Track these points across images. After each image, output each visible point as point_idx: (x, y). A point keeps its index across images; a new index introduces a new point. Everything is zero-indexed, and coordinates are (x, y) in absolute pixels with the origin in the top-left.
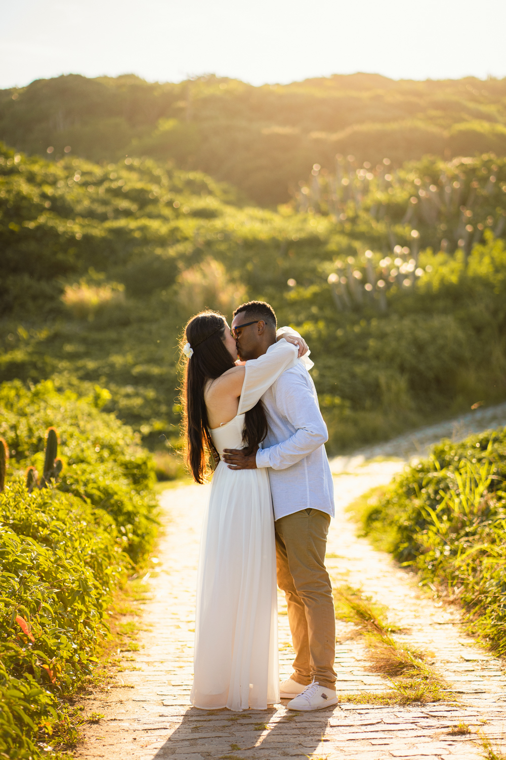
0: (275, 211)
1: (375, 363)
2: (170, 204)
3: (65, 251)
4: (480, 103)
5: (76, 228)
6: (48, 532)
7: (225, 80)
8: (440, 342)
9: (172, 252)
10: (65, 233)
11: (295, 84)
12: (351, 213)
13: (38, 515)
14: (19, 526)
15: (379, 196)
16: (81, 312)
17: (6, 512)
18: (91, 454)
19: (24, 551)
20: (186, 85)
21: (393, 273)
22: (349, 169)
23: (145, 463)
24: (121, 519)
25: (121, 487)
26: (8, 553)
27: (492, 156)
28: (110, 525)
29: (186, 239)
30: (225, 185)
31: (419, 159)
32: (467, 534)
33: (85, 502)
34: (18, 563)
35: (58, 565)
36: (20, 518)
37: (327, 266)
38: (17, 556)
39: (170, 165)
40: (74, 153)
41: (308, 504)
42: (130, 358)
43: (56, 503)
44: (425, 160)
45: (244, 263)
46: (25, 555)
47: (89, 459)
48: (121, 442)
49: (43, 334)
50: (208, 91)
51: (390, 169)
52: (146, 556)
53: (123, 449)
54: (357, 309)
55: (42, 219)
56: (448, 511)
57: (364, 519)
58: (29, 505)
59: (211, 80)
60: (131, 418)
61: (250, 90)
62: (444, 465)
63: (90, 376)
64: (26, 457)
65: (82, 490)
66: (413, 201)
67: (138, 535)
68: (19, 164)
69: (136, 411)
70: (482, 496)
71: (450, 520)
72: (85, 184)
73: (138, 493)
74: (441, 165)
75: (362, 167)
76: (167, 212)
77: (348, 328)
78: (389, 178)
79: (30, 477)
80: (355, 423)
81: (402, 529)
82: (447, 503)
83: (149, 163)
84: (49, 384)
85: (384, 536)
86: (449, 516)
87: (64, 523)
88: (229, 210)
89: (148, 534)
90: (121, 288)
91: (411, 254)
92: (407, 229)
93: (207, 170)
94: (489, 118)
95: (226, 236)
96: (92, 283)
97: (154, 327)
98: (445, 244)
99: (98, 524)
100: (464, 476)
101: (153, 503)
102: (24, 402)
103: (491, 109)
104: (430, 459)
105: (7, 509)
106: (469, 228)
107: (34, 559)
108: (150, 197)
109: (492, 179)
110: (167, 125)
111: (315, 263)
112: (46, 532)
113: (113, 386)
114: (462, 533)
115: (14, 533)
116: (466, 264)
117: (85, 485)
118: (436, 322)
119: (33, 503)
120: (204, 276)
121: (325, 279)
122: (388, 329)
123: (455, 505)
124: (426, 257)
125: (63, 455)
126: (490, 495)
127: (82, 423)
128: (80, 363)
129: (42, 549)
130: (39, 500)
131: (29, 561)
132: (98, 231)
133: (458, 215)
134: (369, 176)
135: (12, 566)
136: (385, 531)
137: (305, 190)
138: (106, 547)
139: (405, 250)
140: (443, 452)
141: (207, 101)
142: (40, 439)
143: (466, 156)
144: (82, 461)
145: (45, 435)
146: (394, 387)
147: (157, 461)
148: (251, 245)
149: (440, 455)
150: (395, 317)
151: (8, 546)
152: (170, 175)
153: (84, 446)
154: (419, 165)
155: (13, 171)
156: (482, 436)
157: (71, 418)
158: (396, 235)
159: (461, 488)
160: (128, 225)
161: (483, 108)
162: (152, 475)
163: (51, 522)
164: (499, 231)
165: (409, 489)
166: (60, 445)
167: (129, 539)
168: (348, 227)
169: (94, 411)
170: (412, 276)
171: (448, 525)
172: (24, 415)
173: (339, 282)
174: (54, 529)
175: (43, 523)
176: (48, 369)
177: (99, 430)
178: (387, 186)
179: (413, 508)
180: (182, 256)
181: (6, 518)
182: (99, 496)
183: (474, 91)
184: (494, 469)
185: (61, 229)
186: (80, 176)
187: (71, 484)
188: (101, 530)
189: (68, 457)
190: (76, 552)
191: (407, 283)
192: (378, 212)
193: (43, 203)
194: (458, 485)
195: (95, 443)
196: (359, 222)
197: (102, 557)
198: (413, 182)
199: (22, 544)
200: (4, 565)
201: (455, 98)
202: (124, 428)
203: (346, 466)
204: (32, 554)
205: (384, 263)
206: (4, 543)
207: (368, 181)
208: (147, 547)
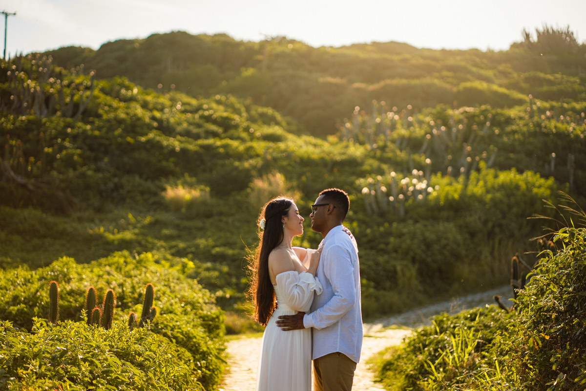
0: (325, 139)
1: (394, 255)
2: (247, 129)
3: (167, 160)
4: (482, 68)
5: (176, 143)
6: (143, 359)
7: (293, 41)
8: (443, 242)
9: (246, 165)
10: (168, 146)
11: (344, 47)
12: (381, 143)
13: (136, 346)
14: (121, 354)
15: (403, 132)
16: (177, 205)
17: (112, 342)
18: (178, 308)
19: (123, 372)
20: (264, 44)
21: (411, 189)
22: (381, 111)
23: (218, 317)
24: (197, 357)
25: (199, 333)
26: (112, 372)
27: (489, 107)
28: (190, 360)
29: (258, 156)
30: (289, 119)
31: (434, 107)
32: (457, 382)
33: (171, 341)
34: (119, 380)
35: (149, 383)
36: (122, 348)
37: (361, 181)
38: (118, 374)
39: (248, 101)
40: (177, 89)
41: (338, 348)
42: (211, 242)
43: (150, 339)
44: (439, 107)
45: (300, 176)
46: (124, 374)
47: (176, 311)
48: (201, 301)
49: (148, 220)
50: (279, 49)
51: (411, 113)
52: (215, 387)
53: (202, 306)
54: (382, 214)
55: (151, 135)
56: (444, 364)
57: (380, 369)
58: (130, 339)
59: (283, 40)
60: (210, 286)
61: (311, 49)
62: (443, 330)
63: (180, 253)
64: (129, 307)
65: (169, 333)
66: (428, 136)
67: (209, 370)
68: (137, 95)
69: (213, 281)
70: (470, 354)
71: (445, 371)
72: (184, 112)
73: (212, 339)
74: (450, 112)
75: (391, 111)
76: (244, 135)
77: (375, 228)
78: (410, 119)
79: (132, 319)
80: (377, 299)
81: (408, 376)
82: (443, 358)
83: (233, 99)
84: (149, 255)
85: (395, 382)
86: (444, 368)
87: (154, 353)
88: (290, 136)
89: (218, 369)
90: (208, 189)
91: (424, 176)
92: (423, 157)
93: (275, 107)
94: (487, 80)
95: (288, 155)
96: (186, 184)
97: (230, 220)
98: (450, 169)
99: (180, 358)
100: (457, 339)
101: (222, 347)
102: (130, 267)
103: (490, 73)
104: (432, 326)
105: (112, 340)
106: (469, 159)
107: (131, 378)
108: (233, 123)
109: (488, 124)
110: (249, 72)
111: (353, 178)
112: (141, 359)
113: (197, 261)
114: (455, 381)
115: (116, 358)
116: (466, 186)
117: (172, 330)
118: (441, 227)
119: (133, 338)
120: (270, 184)
121: (360, 191)
122: (405, 230)
123: (449, 360)
124: (436, 179)
125: (157, 306)
126: (476, 354)
127: (172, 285)
128: (174, 243)
129: (137, 371)
130: (137, 335)
131: (127, 379)
132: (192, 147)
133: (461, 148)
134: (397, 117)
135: (114, 382)
136: (396, 378)
137: (348, 125)
138: (186, 374)
139: (421, 173)
140: (442, 321)
141: (278, 56)
142: (140, 295)
143: (469, 106)
144: (171, 312)
145: (144, 291)
146: (408, 274)
147: (227, 319)
148: (306, 162)
149: (440, 323)
150: (410, 222)
151: (112, 367)
152: (248, 110)
153: (173, 301)
154: (434, 111)
155: (132, 99)
156: (471, 311)
157: (165, 280)
158: (414, 161)
159: (455, 348)
160: (214, 143)
161: (484, 72)
162: (223, 326)
163: (145, 352)
164: (491, 162)
165: (415, 348)
166: (155, 299)
167: (202, 372)
168: (379, 153)
169: (182, 277)
170: (425, 192)
171: (444, 375)
172: (130, 276)
173: (370, 194)
174: (147, 357)
175: (139, 352)
176: (150, 246)
177: (185, 291)
178: (410, 125)
179: (418, 361)
180: (254, 167)
181: (112, 347)
182: (183, 339)
183: (477, 60)
184: (480, 335)
185: (165, 143)
186: (182, 106)
187: (162, 328)
188: (182, 363)
189: (160, 308)
190: (163, 376)
191: (420, 197)
192: (401, 143)
193: (152, 123)
194: (452, 345)
195: (181, 301)
196: (387, 150)
197: (182, 381)
198: (429, 123)
199: (122, 366)
200: (107, 380)
201: (463, 64)
202: (204, 290)
203: (369, 330)
204: (130, 374)
205: (404, 181)
206: (109, 364)
207: (395, 120)
208: (216, 380)
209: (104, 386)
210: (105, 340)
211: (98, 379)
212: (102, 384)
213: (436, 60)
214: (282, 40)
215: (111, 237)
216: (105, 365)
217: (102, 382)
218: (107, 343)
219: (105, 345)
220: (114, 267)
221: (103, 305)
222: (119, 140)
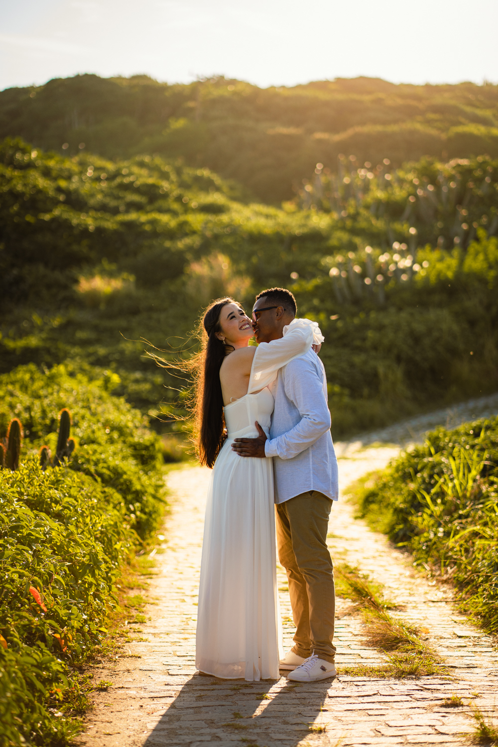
0: (279, 207)
1: (373, 353)
2: (179, 199)
3: (79, 242)
4: (477, 107)
5: (89, 221)
6: (61, 508)
7: (233, 82)
8: (436, 334)
9: (181, 244)
10: (78, 225)
11: (299, 87)
12: (352, 210)
13: (51, 491)
14: (33, 502)
15: (380, 194)
16: (93, 300)
17: (20, 488)
18: (102, 435)
19: (37, 525)
20: (196, 86)
21: (392, 267)
22: (351, 169)
23: (153, 445)
24: (129, 497)
25: (130, 467)
26: (23, 527)
27: (487, 158)
28: (120, 503)
29: (194, 232)
30: (232, 182)
31: (417, 160)
32: (460, 517)
33: (96, 480)
34: (32, 537)
35: (70, 539)
36: (34, 494)
37: (327, 260)
38: (31, 530)
39: (179, 162)
40: (87, 150)
41: (312, 486)
43: (68, 481)
44: (424, 161)
45: (249, 256)
46: (38, 529)
47: (100, 440)
48: (130, 425)
49: (56, 322)
50: (216, 93)
51: (389, 169)
52: (153, 534)
53: (132, 431)
54: (356, 302)
55: (57, 212)
56: (442, 494)
57: (361, 501)
58: (43, 482)
60: (139, 402)
61: (256, 92)
62: (439, 450)
63: (102, 362)
64: (39, 437)
65: (92, 469)
66: (412, 199)
67: (145, 513)
68: (36, 159)
69: (144, 396)
70: (475, 481)
71: (443, 503)
72: (98, 179)
73: (146, 473)
74: (439, 166)
75: (363, 167)
76: (175, 206)
77: (348, 319)
78: (388, 177)
79: (44, 455)
80: (354, 410)
81: (397, 511)
82: (440, 487)
83: (158, 161)
84: (62, 369)
85: (381, 518)
86: (442, 499)
87: (76, 500)
88: (235, 206)
89: (155, 512)
90: (132, 278)
91: (409, 251)
92: (405, 226)
93: (214, 168)
94: (485, 122)
95: (234, 230)
96: (105, 273)
97: (163, 316)
98: (441, 241)
99: (108, 501)
100: (458, 461)
101: (160, 483)
102: (38, 384)
103: (487, 113)
104: (425, 445)
105: (21, 485)
106: (465, 226)
107: (47, 534)
108: (161, 192)
109: (488, 180)
110: (179, 124)
111: (317, 257)
112: (59, 508)
113: (123, 372)
114: (456, 515)
115: (28, 508)
116: (462, 260)
117: (96, 464)
118: (433, 315)
119: (47, 481)
120: (212, 268)
121: (327, 273)
122: (386, 321)
123: (449, 489)
124: (425, 253)
125: (75, 435)
126: (482, 480)
127: (93, 406)
128: (91, 349)
129: (55, 524)
130: (53, 478)
131: (42, 535)
132: (110, 224)
133: (455, 213)
134: (370, 176)
135: (26, 540)
136: (381, 513)
137: (308, 188)
138: (116, 523)
139: (404, 247)
140: (437, 438)
141: (216, 102)
142: (53, 421)
143: (462, 158)
144: (93, 442)
145: (58, 416)
146: (391, 377)
147: (164, 444)
148: (256, 239)
149: (435, 441)
150: (392, 310)
151: (22, 521)
152: (179, 172)
153: (95, 427)
154: (417, 165)
155: (30, 165)
156: (474, 424)
157: (83, 401)
158: (395, 231)
159: (455, 473)
160: (138, 219)
161: (480, 113)
162: (160, 456)
163: (63, 499)
164: (492, 229)
165: (405, 473)
166: (73, 426)
167: (137, 517)
168: (349, 223)
169: (105, 394)
170: (410, 271)
171: (442, 507)
172: (38, 397)
173: (340, 276)
174: (66, 505)
175: (56, 499)
176: (61, 354)
177: (109, 413)
178: (387, 185)
179: (409, 491)
180: (190, 248)
181: (21, 494)
182: (109, 476)
183: (470, 96)
184: (486, 455)
185: (75, 221)
186: (94, 171)
187: (83, 464)
188: (110, 507)
189: (80, 437)
190: (87, 528)
191: (404, 278)
192: (377, 209)
193: (58, 196)
194: (452, 470)
195: (105, 425)
196: (360, 219)
197: (112, 532)
198: (411, 181)
199: (35, 519)
200: (18, 538)
201: (453, 102)
202: (133, 411)
203: (344, 451)
204: (46, 528)
205: (383, 258)
206: (19, 518)
207: (369, 180)
208: (155, 525)
209: (14, 546)
210: (12, 486)
211: (6, 537)
212: (12, 544)
213: (418, 98)
214: (220, 81)
215: (11, 344)
216: (14, 519)
217: (11, 541)
218: (14, 489)
219: (12, 492)
220: (17, 386)
221: (7, 440)
222: (16, 220)
